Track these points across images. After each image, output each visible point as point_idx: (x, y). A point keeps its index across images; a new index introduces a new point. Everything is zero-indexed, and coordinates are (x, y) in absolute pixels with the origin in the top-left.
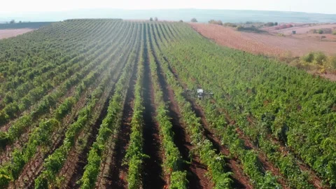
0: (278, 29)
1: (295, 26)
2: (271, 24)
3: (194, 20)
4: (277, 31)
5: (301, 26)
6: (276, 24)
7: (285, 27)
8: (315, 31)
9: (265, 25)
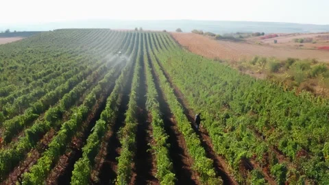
0: (264, 38)
1: (281, 36)
2: (258, 34)
3: (179, 30)
4: (263, 41)
5: (286, 35)
6: (263, 34)
7: (271, 37)
8: (296, 41)
9: (253, 35)
